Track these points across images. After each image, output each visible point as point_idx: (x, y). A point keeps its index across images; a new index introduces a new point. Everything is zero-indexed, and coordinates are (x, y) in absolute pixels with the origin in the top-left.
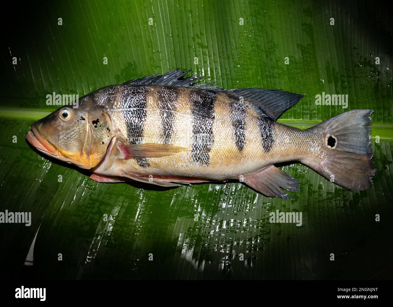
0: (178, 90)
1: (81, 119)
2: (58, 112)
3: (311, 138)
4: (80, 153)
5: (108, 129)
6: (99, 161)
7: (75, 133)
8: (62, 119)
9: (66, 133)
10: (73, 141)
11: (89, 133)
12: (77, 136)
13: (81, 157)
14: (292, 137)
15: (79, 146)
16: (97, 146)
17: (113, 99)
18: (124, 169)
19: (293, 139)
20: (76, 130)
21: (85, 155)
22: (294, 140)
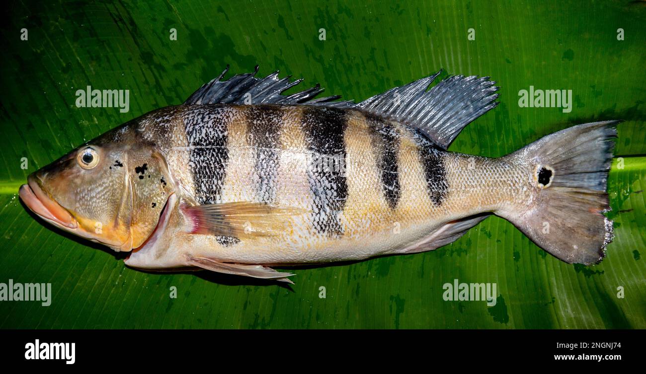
0: (280, 111)
1: (115, 165)
2: (75, 153)
3: (510, 173)
4: (113, 224)
5: (162, 181)
6: (146, 237)
7: (105, 188)
8: (83, 165)
9: (89, 189)
10: (100, 203)
11: (129, 188)
12: (108, 193)
13: (115, 230)
14: (478, 175)
15: (112, 211)
16: (143, 211)
17: (169, 130)
18: (191, 252)
19: (479, 178)
20: (106, 183)
21: (122, 227)
22: (480, 180)
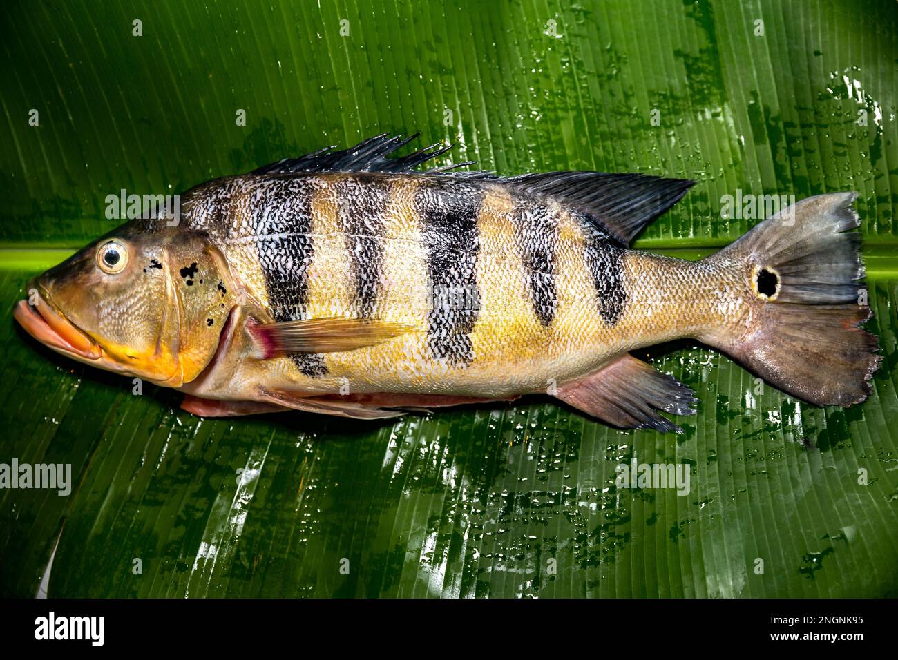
0: (386, 183)
1: (151, 267)
3: (717, 280)
4: (154, 351)
5: (220, 287)
6: (202, 367)
7: (138, 300)
8: (104, 267)
9: (117, 302)
10: (134, 322)
11: (173, 298)
12: (143, 308)
13: (156, 359)
14: (671, 283)
15: (151, 332)
16: (195, 330)
17: (229, 213)
18: (264, 383)
19: (673, 288)
20: (140, 292)
21: (167, 355)
22: (674, 290)
